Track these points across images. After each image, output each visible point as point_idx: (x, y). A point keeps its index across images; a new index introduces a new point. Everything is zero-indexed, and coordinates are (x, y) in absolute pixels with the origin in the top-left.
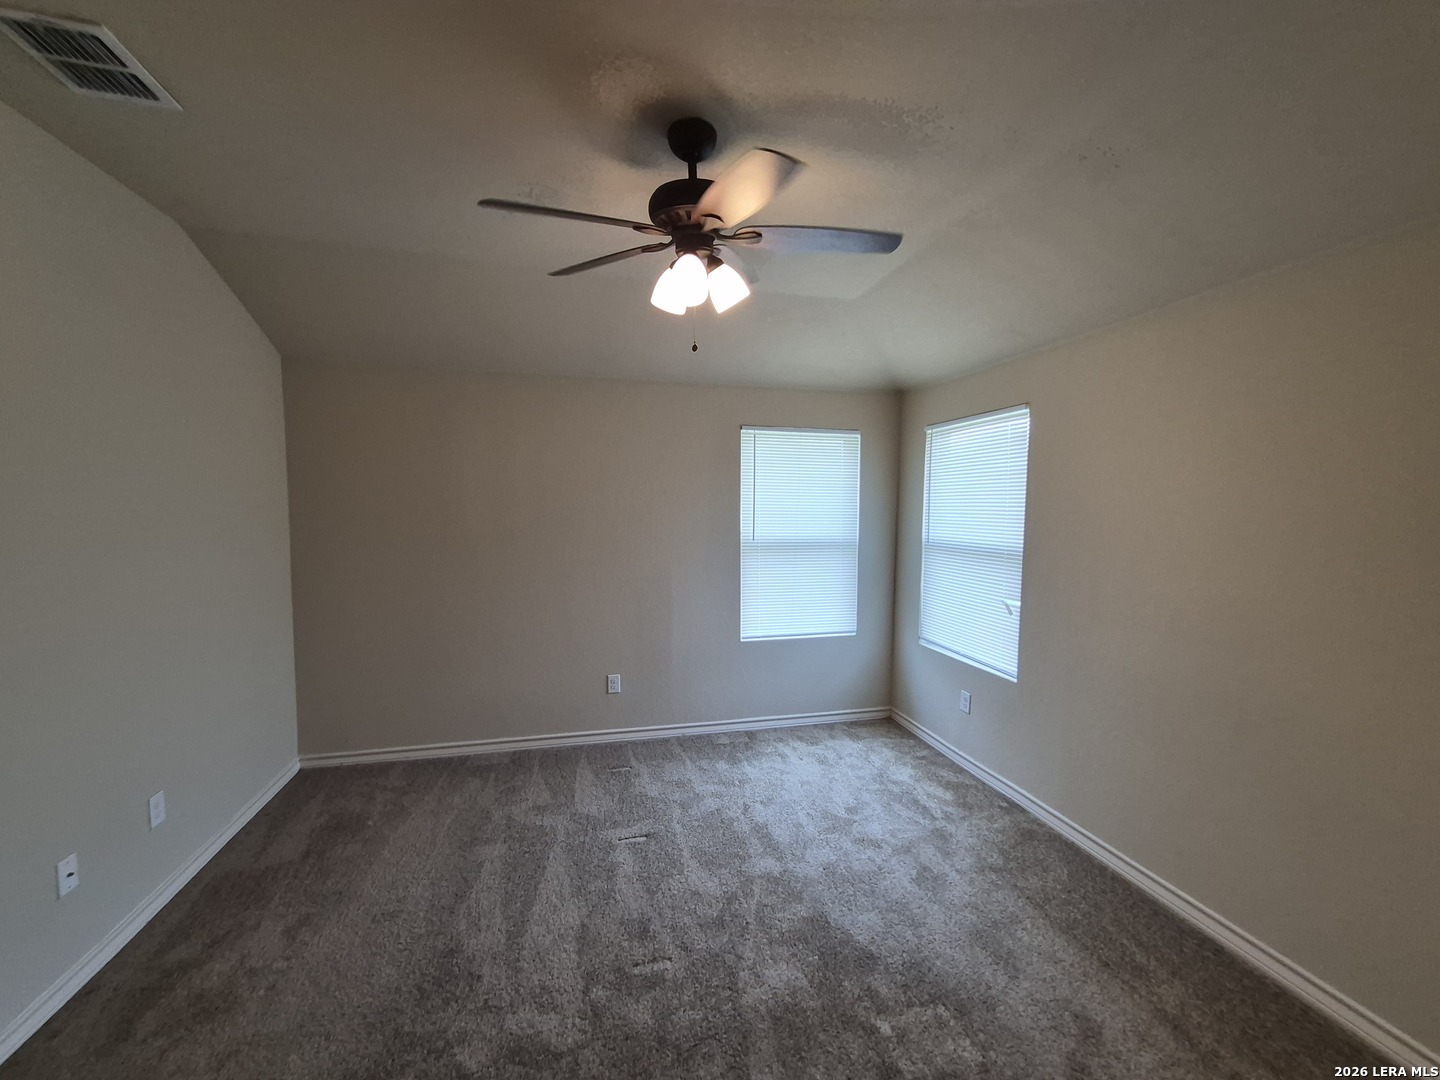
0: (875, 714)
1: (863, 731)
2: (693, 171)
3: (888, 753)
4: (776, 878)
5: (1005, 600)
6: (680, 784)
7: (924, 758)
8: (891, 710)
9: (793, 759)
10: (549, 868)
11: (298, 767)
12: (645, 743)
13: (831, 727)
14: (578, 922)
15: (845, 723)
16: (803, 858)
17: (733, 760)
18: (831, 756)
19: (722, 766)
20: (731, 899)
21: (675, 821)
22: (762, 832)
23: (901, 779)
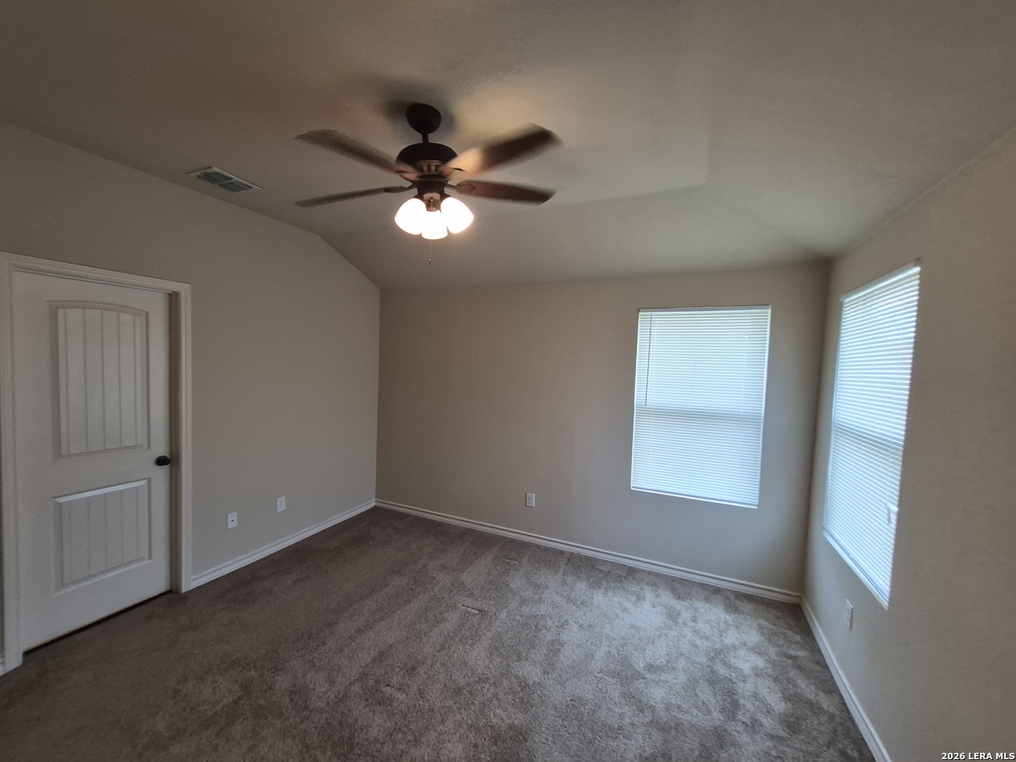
0: (777, 595)
1: (747, 607)
2: (425, 138)
3: (754, 637)
4: (527, 685)
5: (889, 504)
6: (537, 587)
7: (794, 658)
8: (800, 597)
9: (646, 604)
10: (412, 604)
11: (374, 504)
12: (547, 550)
13: (717, 590)
14: (391, 643)
15: (732, 592)
16: (565, 682)
17: (595, 585)
18: (686, 615)
19: (582, 586)
20: (483, 680)
21: (506, 610)
22: (555, 648)
23: (741, 666)
